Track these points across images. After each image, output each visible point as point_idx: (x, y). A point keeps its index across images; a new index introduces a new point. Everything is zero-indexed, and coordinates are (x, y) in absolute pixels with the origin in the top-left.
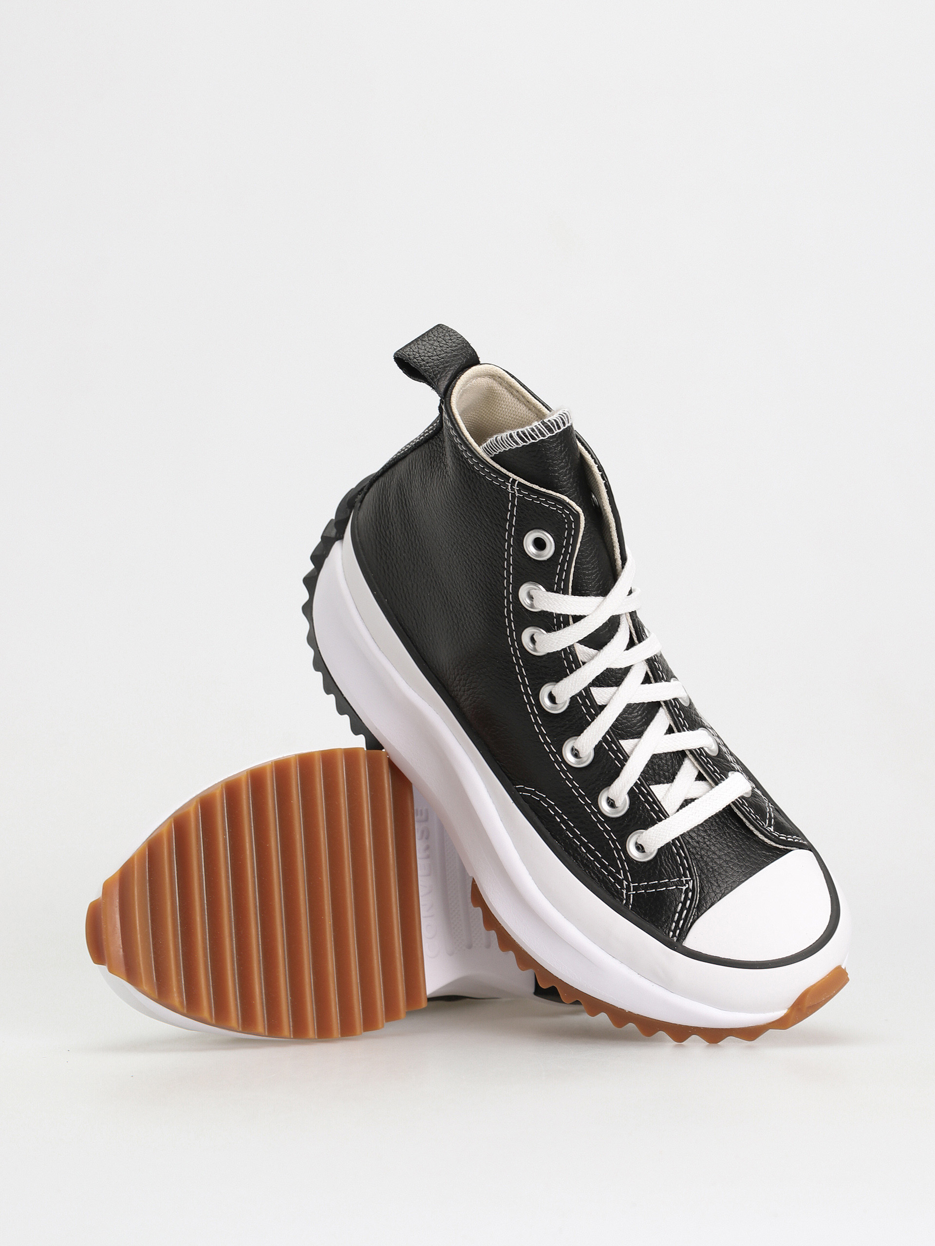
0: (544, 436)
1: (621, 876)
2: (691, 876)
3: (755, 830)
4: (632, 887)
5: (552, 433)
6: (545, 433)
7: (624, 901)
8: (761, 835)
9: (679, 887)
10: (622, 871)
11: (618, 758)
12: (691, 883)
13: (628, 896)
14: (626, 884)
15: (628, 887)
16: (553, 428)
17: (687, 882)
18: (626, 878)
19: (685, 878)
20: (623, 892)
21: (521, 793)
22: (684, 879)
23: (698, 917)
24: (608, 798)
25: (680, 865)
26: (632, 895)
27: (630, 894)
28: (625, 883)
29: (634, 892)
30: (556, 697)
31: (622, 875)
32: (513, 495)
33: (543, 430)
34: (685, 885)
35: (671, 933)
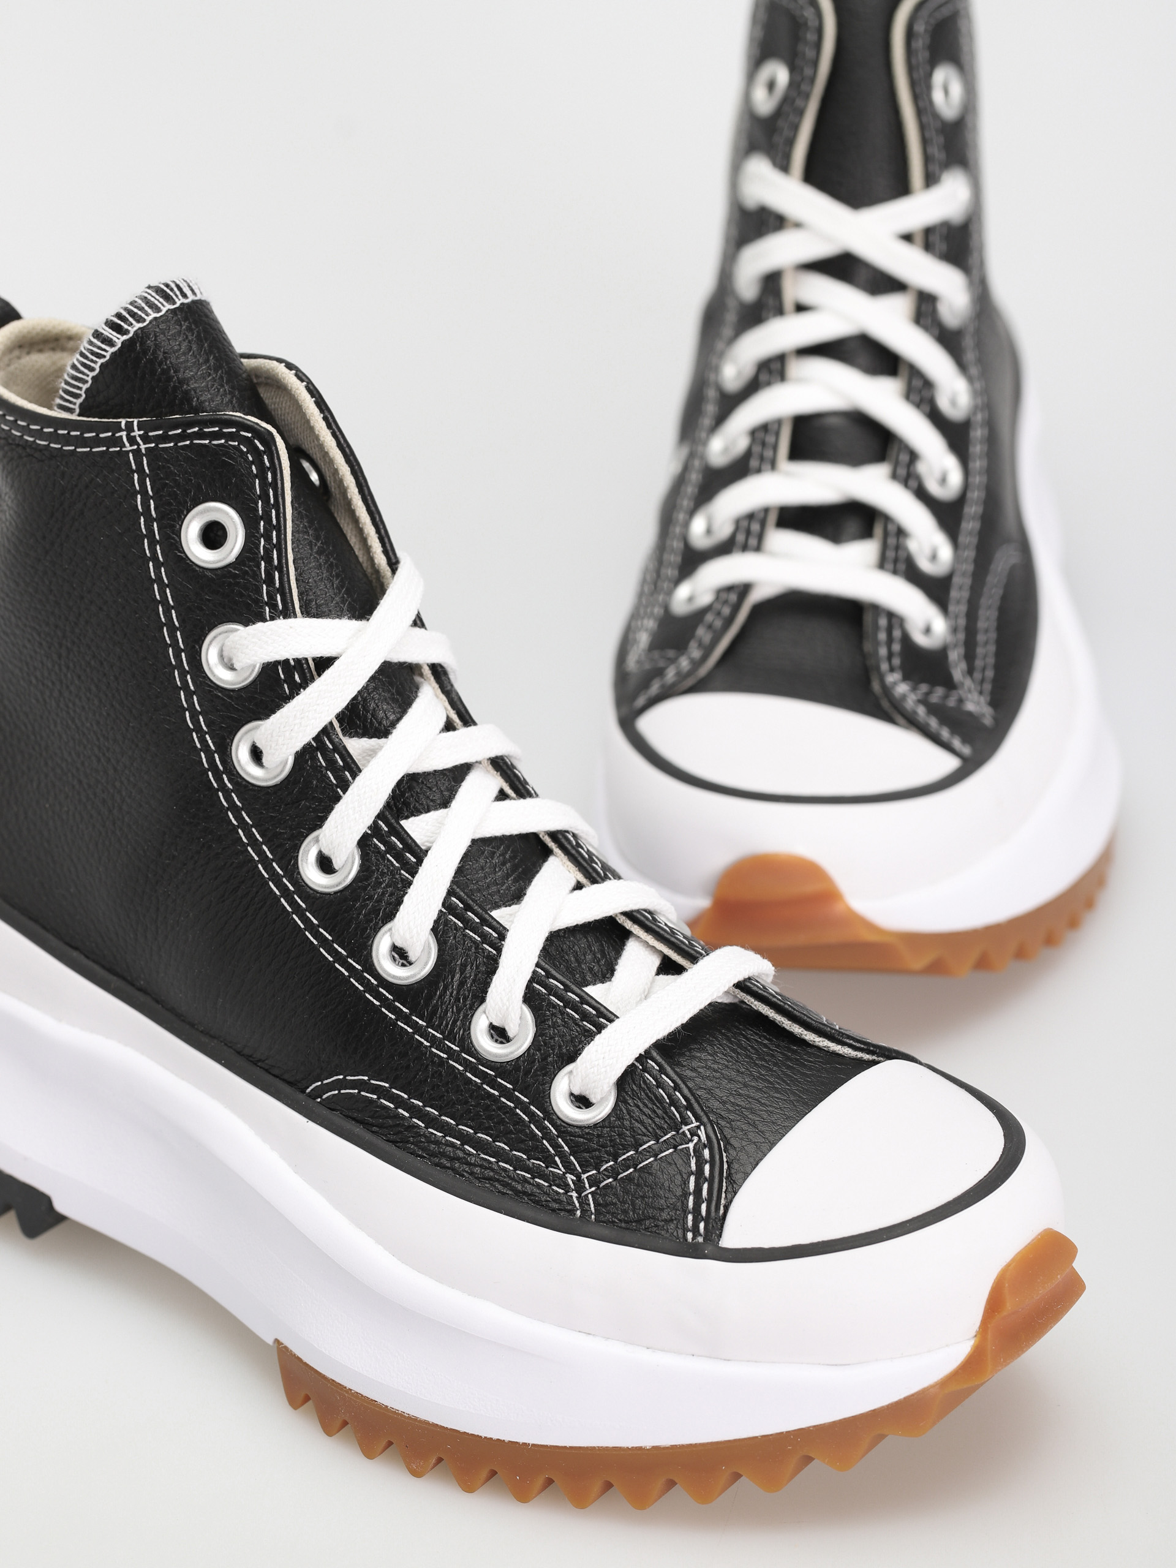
0: (158, 310)
1: (560, 1169)
2: (698, 1119)
3: (805, 1032)
4: (586, 1181)
5: (173, 305)
6: (159, 305)
7: (578, 1213)
8: (821, 1039)
9: (680, 1147)
10: (557, 1159)
11: (485, 937)
12: (702, 1133)
13: (583, 1202)
14: (572, 1180)
15: (579, 1183)
16: (171, 294)
17: (694, 1133)
18: (569, 1168)
19: (686, 1125)
20: (571, 1196)
21: (319, 1100)
22: (685, 1128)
23: (735, 1193)
24: (492, 1027)
25: (671, 1104)
26: (590, 1196)
27: (587, 1195)
28: (570, 1178)
29: (593, 1189)
30: (332, 857)
31: (560, 1166)
32: (137, 453)
33: (153, 299)
34: (692, 1141)
35: (690, 1235)
